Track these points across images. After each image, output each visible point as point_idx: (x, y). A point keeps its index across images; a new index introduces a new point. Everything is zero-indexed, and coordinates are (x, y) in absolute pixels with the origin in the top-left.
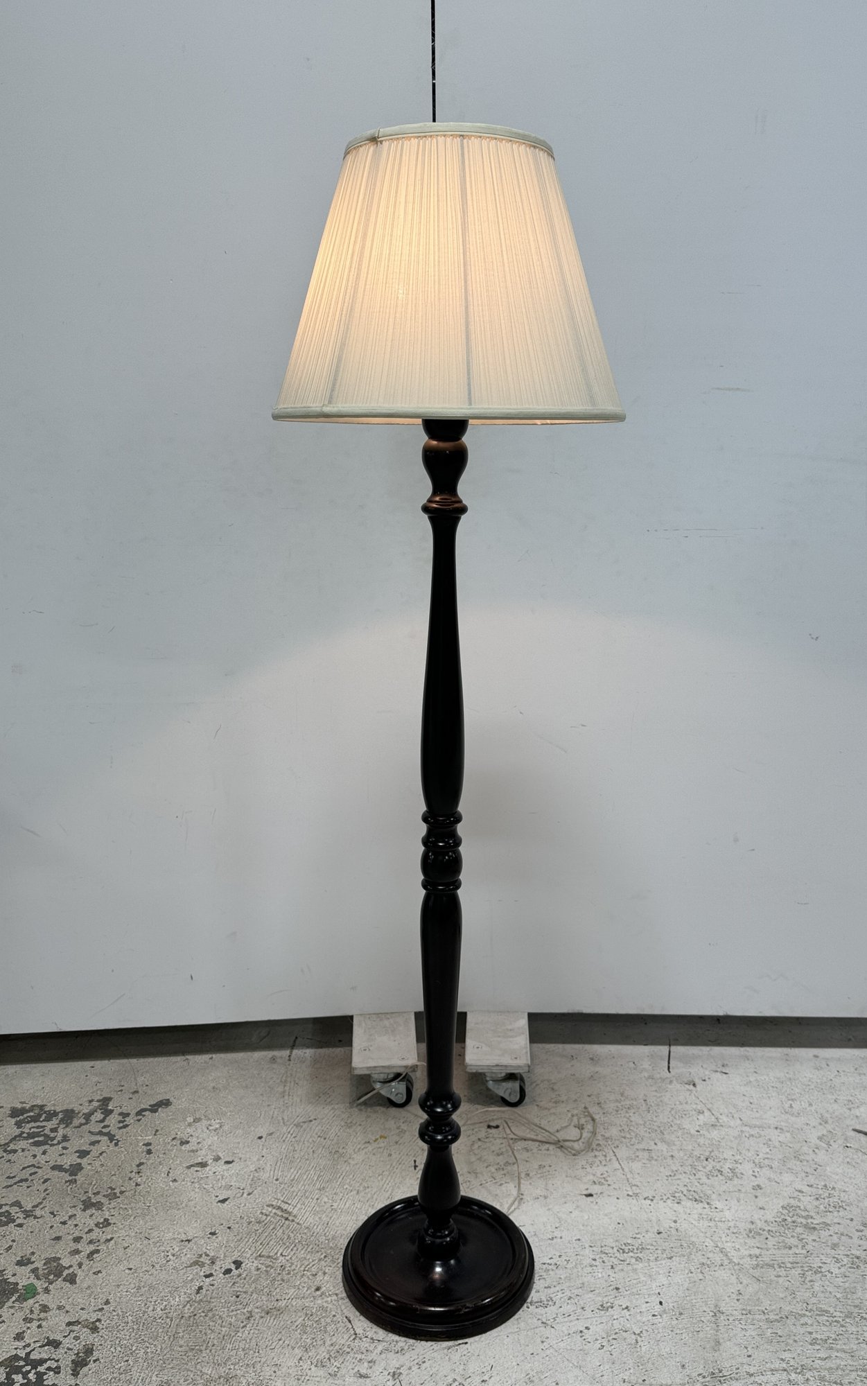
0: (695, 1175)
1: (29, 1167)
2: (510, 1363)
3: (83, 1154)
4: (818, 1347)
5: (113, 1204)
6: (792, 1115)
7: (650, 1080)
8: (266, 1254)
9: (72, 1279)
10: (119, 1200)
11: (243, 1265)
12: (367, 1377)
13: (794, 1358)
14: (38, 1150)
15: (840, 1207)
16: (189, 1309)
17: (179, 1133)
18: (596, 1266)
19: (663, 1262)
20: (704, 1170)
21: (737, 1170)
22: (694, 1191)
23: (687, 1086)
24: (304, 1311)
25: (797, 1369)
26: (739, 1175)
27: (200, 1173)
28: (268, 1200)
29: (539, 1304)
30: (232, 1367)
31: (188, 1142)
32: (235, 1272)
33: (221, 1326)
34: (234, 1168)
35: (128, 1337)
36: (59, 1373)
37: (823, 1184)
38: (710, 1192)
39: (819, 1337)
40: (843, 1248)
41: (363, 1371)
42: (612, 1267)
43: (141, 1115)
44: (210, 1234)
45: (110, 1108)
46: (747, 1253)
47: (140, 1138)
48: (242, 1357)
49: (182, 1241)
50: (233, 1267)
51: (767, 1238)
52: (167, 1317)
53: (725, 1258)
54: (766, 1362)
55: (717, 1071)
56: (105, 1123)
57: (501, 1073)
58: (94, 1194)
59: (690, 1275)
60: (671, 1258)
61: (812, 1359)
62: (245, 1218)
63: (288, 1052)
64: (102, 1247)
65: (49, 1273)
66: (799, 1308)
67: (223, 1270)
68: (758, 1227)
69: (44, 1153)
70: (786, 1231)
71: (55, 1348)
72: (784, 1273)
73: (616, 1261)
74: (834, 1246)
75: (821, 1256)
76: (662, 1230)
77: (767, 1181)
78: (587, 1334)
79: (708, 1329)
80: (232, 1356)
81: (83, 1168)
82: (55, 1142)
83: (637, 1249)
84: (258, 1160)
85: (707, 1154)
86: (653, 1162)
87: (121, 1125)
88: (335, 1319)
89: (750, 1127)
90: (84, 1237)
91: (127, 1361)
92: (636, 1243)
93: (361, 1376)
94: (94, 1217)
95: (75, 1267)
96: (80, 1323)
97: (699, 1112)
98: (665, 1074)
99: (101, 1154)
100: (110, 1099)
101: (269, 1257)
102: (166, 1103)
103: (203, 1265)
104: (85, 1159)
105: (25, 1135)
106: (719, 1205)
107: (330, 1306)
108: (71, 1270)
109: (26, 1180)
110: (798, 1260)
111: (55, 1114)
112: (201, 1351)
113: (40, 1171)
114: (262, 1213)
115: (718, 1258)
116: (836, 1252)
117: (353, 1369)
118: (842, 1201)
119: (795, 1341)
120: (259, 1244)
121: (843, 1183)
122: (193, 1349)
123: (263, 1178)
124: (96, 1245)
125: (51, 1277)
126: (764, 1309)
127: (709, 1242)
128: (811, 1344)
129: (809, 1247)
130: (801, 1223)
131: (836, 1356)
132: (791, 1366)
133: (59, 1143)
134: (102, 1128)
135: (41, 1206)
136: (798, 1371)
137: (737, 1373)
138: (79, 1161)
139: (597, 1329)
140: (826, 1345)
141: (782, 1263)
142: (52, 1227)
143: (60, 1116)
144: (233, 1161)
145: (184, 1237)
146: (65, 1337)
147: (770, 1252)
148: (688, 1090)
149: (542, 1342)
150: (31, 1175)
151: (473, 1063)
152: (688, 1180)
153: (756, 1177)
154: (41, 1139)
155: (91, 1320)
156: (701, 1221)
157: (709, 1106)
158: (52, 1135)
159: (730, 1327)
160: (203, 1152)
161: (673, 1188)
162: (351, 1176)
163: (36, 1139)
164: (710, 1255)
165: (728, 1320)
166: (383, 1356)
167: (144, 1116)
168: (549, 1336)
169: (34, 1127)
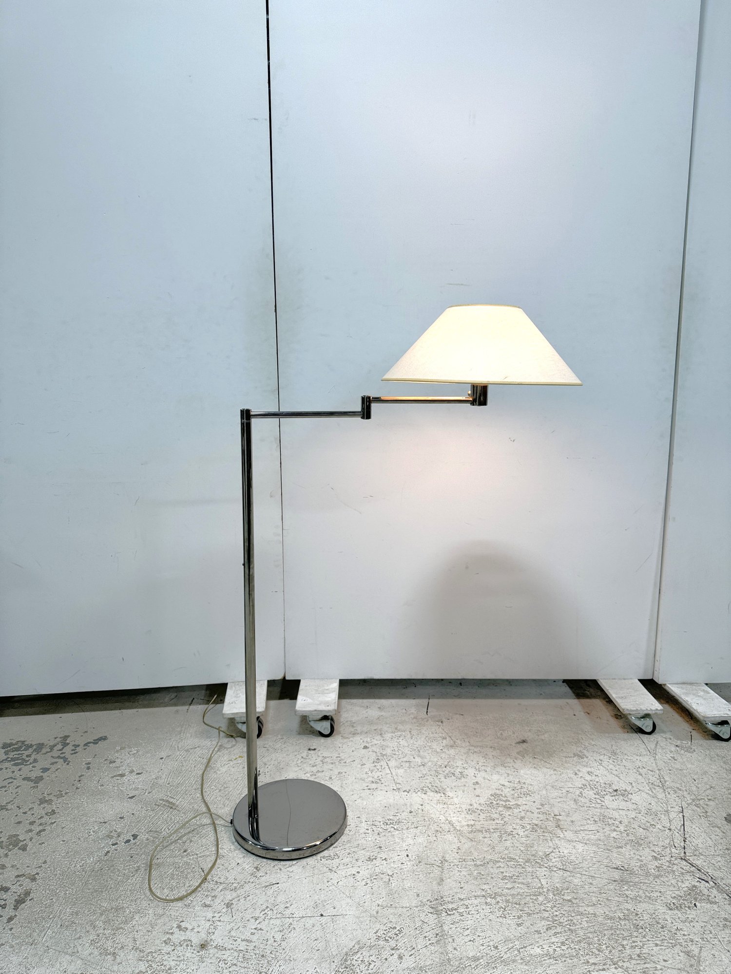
0: (437, 776)
1: (8, 778)
2: (305, 895)
3: (45, 770)
4: (506, 881)
5: (60, 800)
6: (502, 739)
7: (415, 720)
8: (155, 830)
9: (24, 848)
10: (63, 798)
11: (139, 837)
12: (210, 906)
13: (490, 889)
14: (16, 768)
15: (527, 794)
16: (98, 866)
17: (110, 756)
18: (368, 833)
19: (412, 830)
20: (444, 774)
21: (464, 773)
22: (436, 786)
23: (437, 723)
24: (174, 865)
25: (492, 895)
26: (465, 776)
27: (119, 781)
28: (161, 796)
29: (329, 858)
30: (121, 902)
31: (115, 762)
32: (132, 841)
33: (118, 876)
34: (141, 778)
35: (55, 884)
36: (5, 907)
37: (518, 780)
38: (446, 787)
39: (507, 875)
40: (527, 820)
41: (208, 903)
42: (379, 834)
43: (87, 746)
44: (120, 818)
45: (67, 742)
46: (466, 823)
47: (84, 760)
48: (129, 895)
49: (101, 823)
50: (131, 838)
51: (479, 814)
52: (83, 871)
53: (451, 827)
54: (472, 892)
55: (457, 714)
56: (63, 751)
57: (318, 715)
58: (48, 794)
59: (428, 838)
60: (417, 827)
61: (502, 889)
62: (145, 807)
63: (187, 707)
64: (48, 828)
65: (10, 844)
66: (496, 857)
67: (125, 840)
68: (475, 808)
69: (20, 770)
70: (492, 810)
71: (5, 892)
72: (489, 835)
73: (381, 830)
74: (522, 818)
75: (512, 824)
76: (413, 810)
77: (482, 779)
78: (358, 877)
79: (436, 871)
80: (123, 895)
81: (43, 779)
82: (28, 763)
83: (396, 823)
84: (159, 772)
85: (446, 763)
86: (412, 769)
87: (73, 752)
88: (194, 870)
89: (475, 747)
90: (37, 821)
91: (52, 899)
92: (396, 819)
93: (206, 906)
94: (45, 809)
95: (28, 840)
96: (24, 875)
97: (443, 738)
98: (425, 715)
99: (57, 770)
100: (68, 736)
101: (156, 832)
102: (104, 738)
103: (112, 837)
104: (46, 774)
105: (9, 759)
106: (451, 794)
107: (192, 862)
108: (25, 842)
109: (6, 787)
110: (499, 827)
111: (31, 746)
112: (102, 892)
113: (15, 781)
114: (156, 805)
115: (446, 827)
116: (523, 822)
117: (201, 901)
118: (529, 791)
119: (492, 878)
120: (151, 824)
121: (531, 780)
122: (97, 891)
123: (160, 783)
124: (44, 826)
125: (11, 847)
126: (473, 858)
127: (442, 818)
128: (502, 879)
129: (505, 819)
130: (502, 805)
131: (518, 887)
132: (488, 894)
133: (31, 764)
134: (61, 754)
135: (12, 803)
136: (492, 897)
137: (452, 899)
138: (42, 774)
139: (365, 873)
140: (512, 880)
141: (488, 829)
142: (16, 816)
143: (34, 747)
144: (142, 773)
145: (102, 820)
146: (13, 884)
147: (481, 823)
148: (438, 725)
149: (328, 882)
150: (8, 784)
151: (300, 709)
152: (432, 780)
153: (476, 777)
154: (19, 761)
155: (33, 874)
156: (439, 804)
157: (450, 735)
158: (27, 759)
159: (451, 870)
160: (124, 768)
161: (423, 785)
162: (217, 781)
163: (16, 761)
164: (442, 825)
165: (450, 865)
166: (222, 893)
167: (89, 746)
168: (333, 878)
169: (16, 754)
